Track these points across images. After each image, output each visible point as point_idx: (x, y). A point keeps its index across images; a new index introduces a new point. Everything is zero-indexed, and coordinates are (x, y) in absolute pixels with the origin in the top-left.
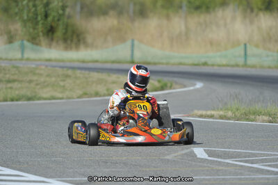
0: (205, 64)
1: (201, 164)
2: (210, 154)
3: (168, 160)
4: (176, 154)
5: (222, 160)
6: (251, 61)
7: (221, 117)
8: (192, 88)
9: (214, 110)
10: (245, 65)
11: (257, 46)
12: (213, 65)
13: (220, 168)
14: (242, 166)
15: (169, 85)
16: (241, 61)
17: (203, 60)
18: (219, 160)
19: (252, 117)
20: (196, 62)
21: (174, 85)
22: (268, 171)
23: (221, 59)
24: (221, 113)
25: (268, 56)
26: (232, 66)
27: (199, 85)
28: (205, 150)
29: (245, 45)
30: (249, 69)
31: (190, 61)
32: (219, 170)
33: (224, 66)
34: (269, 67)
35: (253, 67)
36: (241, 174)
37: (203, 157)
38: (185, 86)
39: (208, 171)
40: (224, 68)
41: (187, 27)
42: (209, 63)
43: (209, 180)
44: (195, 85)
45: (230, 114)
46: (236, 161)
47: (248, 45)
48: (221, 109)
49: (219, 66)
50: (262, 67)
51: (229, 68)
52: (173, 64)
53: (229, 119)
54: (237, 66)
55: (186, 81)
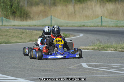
0: (84, 26)
1: (85, 70)
2: (89, 65)
3: (70, 69)
4: (74, 66)
5: (95, 68)
6: (104, 24)
7: (92, 49)
8: (78, 37)
9: (89, 46)
10: (102, 26)
11: (106, 17)
12: (87, 26)
13: (94, 72)
14: (104, 71)
15: (68, 35)
16: (100, 24)
17: (83, 24)
18: (93, 68)
19: (106, 49)
20: (80, 25)
21: (70, 36)
22: (116, 73)
23: (90, 23)
24: (93, 47)
25: (111, 22)
26: (96, 26)
27: (81, 35)
28: (87, 64)
29: (101, 17)
30: (103, 28)
31: (77, 25)
32: (94, 73)
33: (92, 26)
34: (113, 27)
35: (106, 26)
36: (104, 74)
37: (86, 67)
38: (75, 36)
39: (89, 73)
40: (92, 27)
41: (74, 10)
42: (86, 25)
43: (90, 77)
44: (80, 35)
45: (96, 48)
46: (101, 68)
47: (102, 17)
48: (92, 46)
49: (90, 26)
50: (109, 27)
51: (94, 27)
52: (70, 26)
53: (96, 50)
54: (98, 26)
55: (76, 34)
